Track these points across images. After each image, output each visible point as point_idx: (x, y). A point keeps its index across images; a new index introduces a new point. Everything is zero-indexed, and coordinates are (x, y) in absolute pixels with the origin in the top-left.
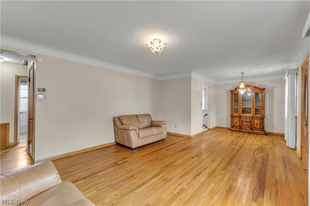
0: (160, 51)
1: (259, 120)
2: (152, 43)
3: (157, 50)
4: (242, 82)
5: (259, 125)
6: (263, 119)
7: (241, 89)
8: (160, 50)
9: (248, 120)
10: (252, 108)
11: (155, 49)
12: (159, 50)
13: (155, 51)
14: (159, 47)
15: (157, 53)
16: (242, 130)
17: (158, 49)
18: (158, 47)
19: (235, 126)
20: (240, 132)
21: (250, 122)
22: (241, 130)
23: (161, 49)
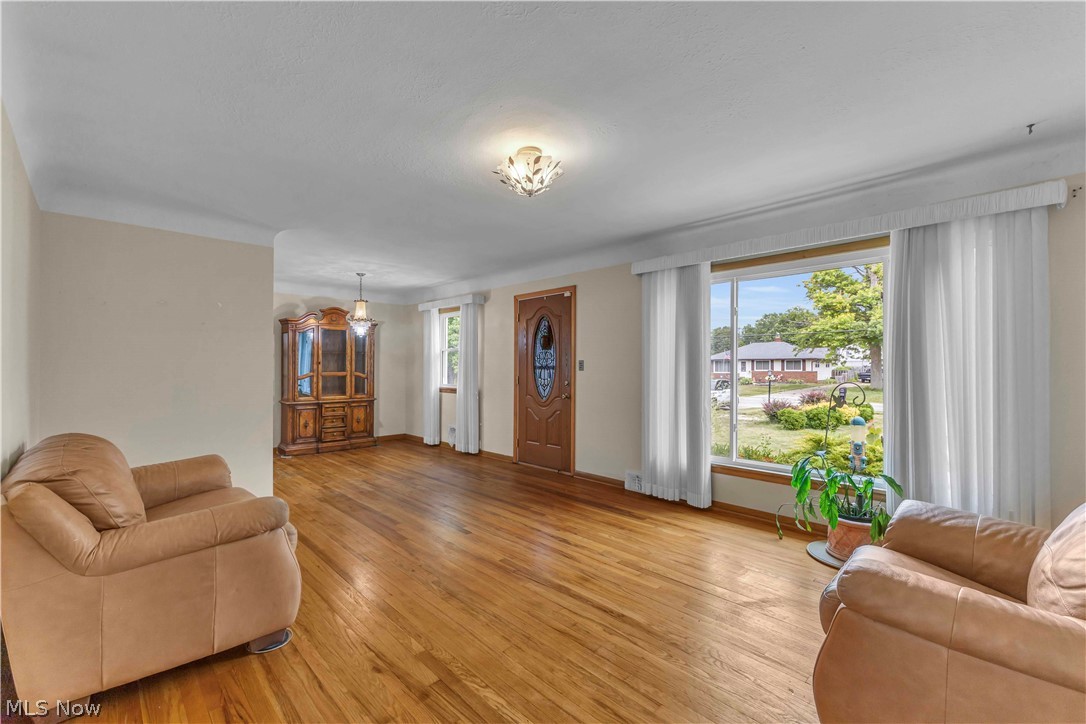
0: (539, 190)
1: (363, 409)
2: (511, 161)
3: (529, 186)
4: (361, 300)
5: (362, 423)
6: (370, 404)
7: (359, 320)
8: (540, 186)
9: (340, 412)
10: (348, 377)
11: (523, 182)
12: (536, 185)
13: (522, 188)
14: (534, 174)
15: (530, 193)
16: (325, 445)
17: (530, 180)
18: (531, 176)
19: (301, 437)
20: (318, 453)
21: (343, 419)
22: (321, 445)
23: (542, 183)
